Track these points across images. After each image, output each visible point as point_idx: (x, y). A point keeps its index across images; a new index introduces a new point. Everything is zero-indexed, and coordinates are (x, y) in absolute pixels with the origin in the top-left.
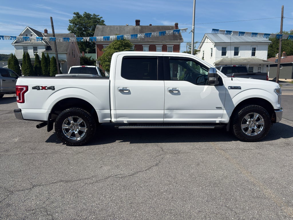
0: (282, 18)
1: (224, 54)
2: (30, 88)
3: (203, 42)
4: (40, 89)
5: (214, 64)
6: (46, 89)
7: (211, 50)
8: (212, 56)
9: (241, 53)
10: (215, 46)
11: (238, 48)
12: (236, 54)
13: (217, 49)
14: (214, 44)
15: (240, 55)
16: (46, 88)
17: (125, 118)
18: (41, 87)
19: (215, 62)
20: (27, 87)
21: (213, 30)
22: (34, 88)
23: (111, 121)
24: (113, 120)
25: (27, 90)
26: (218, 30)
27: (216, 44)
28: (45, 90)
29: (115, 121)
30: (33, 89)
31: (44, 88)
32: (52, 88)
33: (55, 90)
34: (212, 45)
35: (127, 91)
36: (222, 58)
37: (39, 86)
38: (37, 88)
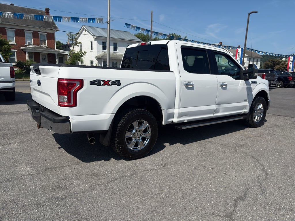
0: (152, 21)
1: (104, 48)
2: (86, 83)
3: (81, 34)
4: (102, 84)
5: (96, 58)
6: (110, 85)
7: (91, 43)
8: (92, 49)
9: (119, 49)
10: (95, 40)
11: (117, 44)
12: (115, 49)
13: (98, 42)
14: (95, 38)
15: (119, 51)
16: (110, 83)
17: (186, 117)
18: (102, 81)
19: (96, 55)
20: (81, 81)
21: (126, 24)
22: (92, 83)
23: (173, 121)
24: (176, 120)
25: (82, 86)
26: (130, 25)
27: (97, 38)
28: (108, 85)
29: (178, 121)
30: (90, 84)
31: (106, 83)
32: (117, 83)
33: (122, 86)
34: (92, 39)
35: (191, 86)
36: (103, 53)
37: (100, 80)
38: (96, 83)
